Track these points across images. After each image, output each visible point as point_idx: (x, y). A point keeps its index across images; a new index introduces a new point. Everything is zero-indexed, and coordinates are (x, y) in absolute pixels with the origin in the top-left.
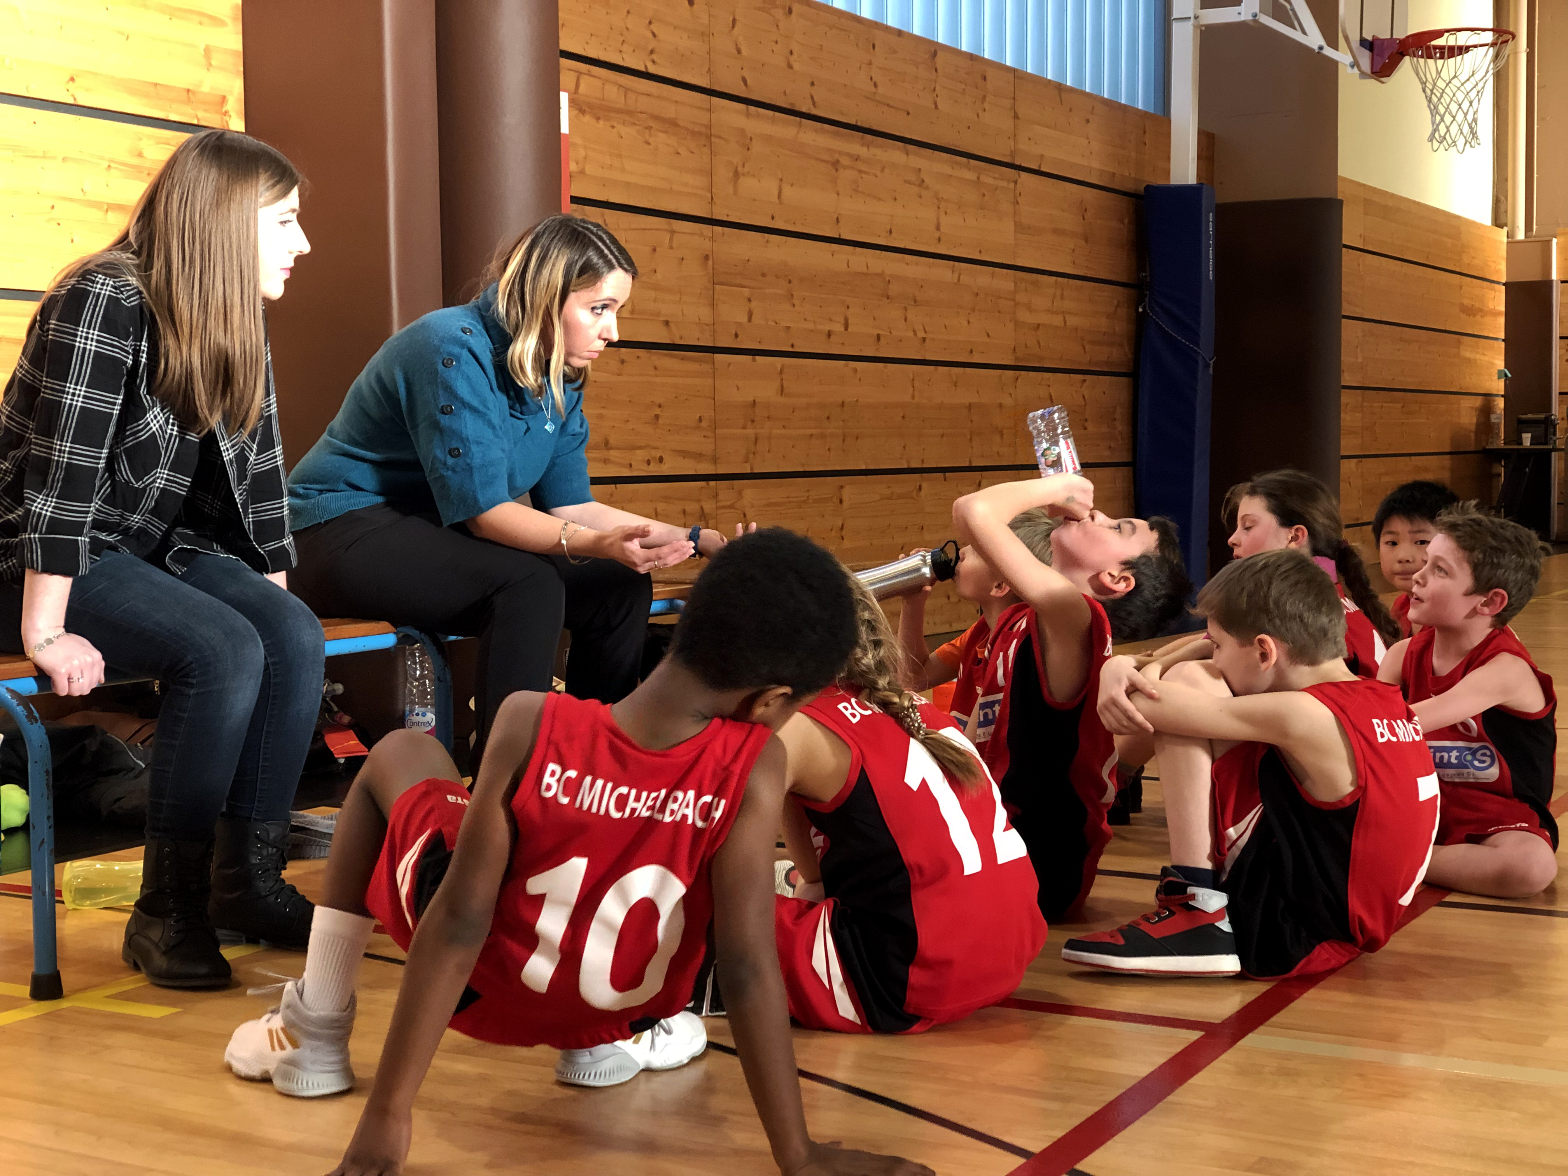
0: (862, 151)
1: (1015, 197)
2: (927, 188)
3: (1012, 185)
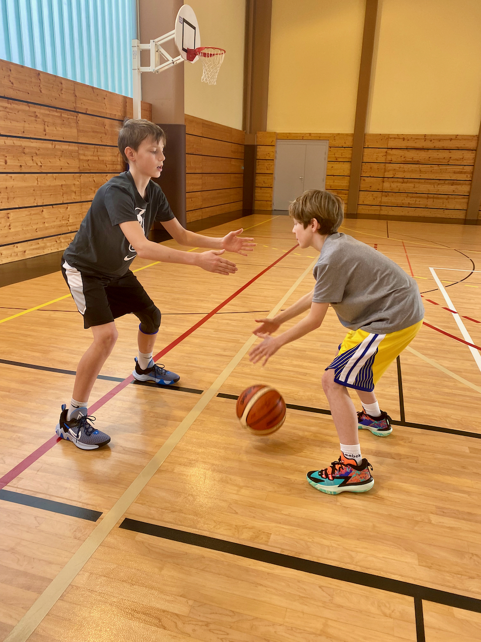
0: (9, 106)
1: (77, 121)
2: (39, 118)
3: (75, 118)
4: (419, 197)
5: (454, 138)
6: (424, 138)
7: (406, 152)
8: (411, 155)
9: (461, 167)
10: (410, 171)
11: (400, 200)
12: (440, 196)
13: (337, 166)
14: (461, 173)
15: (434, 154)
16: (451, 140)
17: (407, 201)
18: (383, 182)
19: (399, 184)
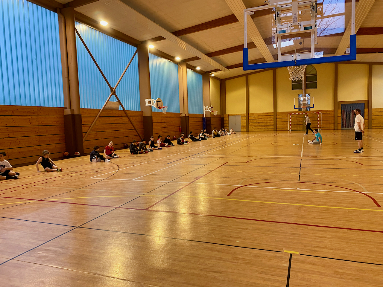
4: (263, 126)
6: (262, 113)
8: (259, 117)
9: (271, 119)
10: (260, 121)
11: (258, 127)
12: (267, 126)
13: (243, 121)
15: (265, 117)
16: (268, 113)
18: (254, 124)
19: (258, 124)
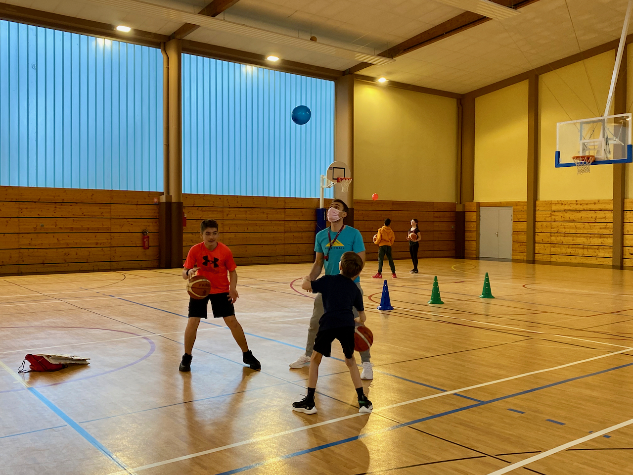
0: (251, 210)
2: (265, 213)
3: (284, 211)
4: (577, 248)
5: (597, 202)
6: (575, 202)
7: (564, 213)
9: (605, 224)
10: (569, 228)
11: (564, 250)
12: (592, 247)
13: (518, 224)
14: (605, 228)
15: (583, 214)
16: (595, 203)
17: (569, 250)
18: (551, 236)
19: (562, 238)
